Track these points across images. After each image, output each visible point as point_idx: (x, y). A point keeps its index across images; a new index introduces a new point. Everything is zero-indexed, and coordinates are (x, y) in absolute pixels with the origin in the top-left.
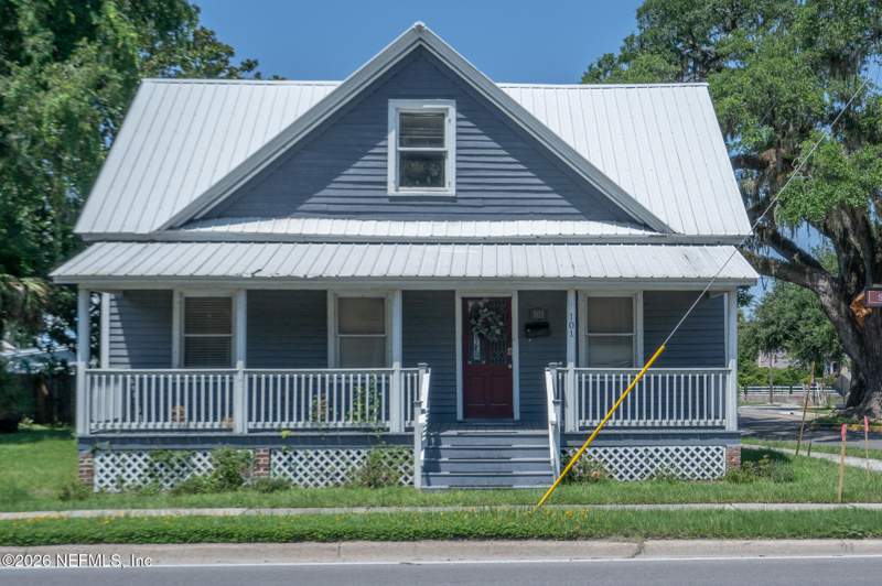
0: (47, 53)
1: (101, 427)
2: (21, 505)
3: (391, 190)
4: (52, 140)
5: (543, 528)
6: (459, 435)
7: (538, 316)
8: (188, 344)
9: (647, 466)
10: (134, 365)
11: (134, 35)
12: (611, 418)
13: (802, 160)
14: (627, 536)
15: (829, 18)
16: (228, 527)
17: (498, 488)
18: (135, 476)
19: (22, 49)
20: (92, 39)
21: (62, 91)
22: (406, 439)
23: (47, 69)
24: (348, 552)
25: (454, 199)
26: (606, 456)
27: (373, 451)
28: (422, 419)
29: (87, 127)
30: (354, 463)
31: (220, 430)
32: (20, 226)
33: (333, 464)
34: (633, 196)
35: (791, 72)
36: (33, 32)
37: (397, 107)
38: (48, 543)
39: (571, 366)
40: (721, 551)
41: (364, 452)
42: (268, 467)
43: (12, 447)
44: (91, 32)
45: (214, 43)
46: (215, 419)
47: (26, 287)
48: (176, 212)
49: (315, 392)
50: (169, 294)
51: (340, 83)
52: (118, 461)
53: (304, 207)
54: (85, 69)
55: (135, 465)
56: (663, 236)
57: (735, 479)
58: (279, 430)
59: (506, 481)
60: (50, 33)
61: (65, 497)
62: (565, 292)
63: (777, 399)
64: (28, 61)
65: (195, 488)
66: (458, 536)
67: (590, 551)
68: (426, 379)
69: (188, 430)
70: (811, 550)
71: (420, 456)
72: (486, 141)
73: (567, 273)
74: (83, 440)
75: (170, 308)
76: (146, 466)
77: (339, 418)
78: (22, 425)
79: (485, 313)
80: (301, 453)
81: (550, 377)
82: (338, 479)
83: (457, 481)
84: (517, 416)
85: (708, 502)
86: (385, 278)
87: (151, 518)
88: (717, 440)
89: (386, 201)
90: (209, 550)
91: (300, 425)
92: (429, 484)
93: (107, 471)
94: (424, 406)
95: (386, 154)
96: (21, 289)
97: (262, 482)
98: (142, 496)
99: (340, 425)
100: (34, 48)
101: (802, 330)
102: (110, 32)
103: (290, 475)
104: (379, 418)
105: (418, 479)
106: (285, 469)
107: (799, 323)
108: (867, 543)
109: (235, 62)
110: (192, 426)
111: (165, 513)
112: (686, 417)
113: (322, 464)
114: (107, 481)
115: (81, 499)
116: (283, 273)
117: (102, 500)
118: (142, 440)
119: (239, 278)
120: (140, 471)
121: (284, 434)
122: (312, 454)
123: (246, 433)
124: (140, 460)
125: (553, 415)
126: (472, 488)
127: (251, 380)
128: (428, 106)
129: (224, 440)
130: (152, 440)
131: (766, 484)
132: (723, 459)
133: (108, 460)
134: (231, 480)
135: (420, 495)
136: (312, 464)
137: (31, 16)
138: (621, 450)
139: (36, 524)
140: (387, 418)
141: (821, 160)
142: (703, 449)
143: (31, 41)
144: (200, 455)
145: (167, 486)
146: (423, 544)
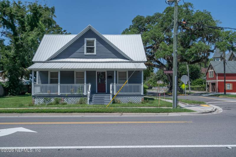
0: (29, 30)
1: (36, 94)
2: (22, 107)
3: (85, 54)
4: (30, 45)
5: (106, 111)
6: (96, 95)
7: (110, 75)
8: (51, 80)
9: (128, 101)
10: (42, 83)
11: (44, 26)
12: (119, 92)
13: (160, 47)
14: (120, 112)
15: (165, 22)
16: (54, 110)
17: (101, 104)
18: (41, 102)
19: (25, 29)
20: (37, 27)
21: (32, 36)
22: (86, 96)
23: (29, 33)
24: (73, 114)
25: (96, 55)
26: (121, 99)
27: (81, 98)
28: (89, 93)
29: (36, 42)
30: (78, 100)
31: (56, 94)
32: (25, 59)
33: (74, 100)
34: (127, 55)
35: (158, 31)
36: (27, 26)
37: (86, 39)
38: (25, 113)
39: (115, 84)
40: (135, 115)
41: (80, 98)
42: (64, 101)
43: (23, 97)
44: (37, 26)
45: (59, 27)
46: (55, 93)
47: (26, 70)
48: (49, 57)
49: (71, 88)
50: (47, 72)
51: (77, 35)
52: (39, 99)
53: (70, 57)
54: (35, 32)
55: (42, 100)
56: (131, 61)
57: (142, 103)
58: (65, 94)
59: (103, 103)
60: (30, 26)
61: (30, 106)
62: (114, 71)
63: (160, 89)
64: (26, 31)
65: (51, 104)
66: (92, 112)
67: (114, 115)
68: (90, 86)
69: (50, 94)
70: (151, 115)
71: (89, 99)
72: (101, 45)
73: (114, 68)
74: (33, 96)
75: (48, 74)
76: (43, 100)
77: (75, 93)
78: (26, 94)
79: (101, 74)
80: (69, 98)
81: (111, 85)
82: (75, 103)
83: (95, 103)
84: (106, 92)
85: (136, 107)
86: (83, 69)
87: (42, 109)
88: (140, 96)
89: (84, 55)
90: (51, 114)
91: (69, 94)
92: (90, 103)
93: (37, 101)
94: (89, 90)
95: (84, 47)
96: (25, 70)
97: (62, 103)
98: (42, 105)
99: (76, 94)
100: (27, 29)
101: (164, 77)
102: (40, 26)
103: (67, 102)
104: (82, 92)
105: (88, 103)
106: (66, 101)
107: (164, 75)
108: (160, 114)
109: (62, 30)
110: (51, 94)
111: (45, 108)
112: (134, 92)
113: (73, 100)
114: (37, 103)
115: (32, 106)
116: (66, 68)
117: (36, 106)
118: (43, 96)
119: (59, 69)
120: (42, 101)
121: (66, 95)
122: (71, 98)
123: (60, 95)
124: (42, 99)
125: (111, 92)
126: (97, 104)
127: (61, 86)
128: (91, 39)
129: (56, 96)
130: (44, 96)
131: (148, 104)
132: (141, 99)
133: (37, 99)
134: (57, 103)
135: (88, 105)
136: (71, 100)
137: (27, 23)
138: (123, 98)
139: (23, 110)
140: (84, 92)
141: (163, 47)
142: (137, 98)
143: (27, 28)
144: (52, 99)
145: (47, 104)
146: (86, 113)
